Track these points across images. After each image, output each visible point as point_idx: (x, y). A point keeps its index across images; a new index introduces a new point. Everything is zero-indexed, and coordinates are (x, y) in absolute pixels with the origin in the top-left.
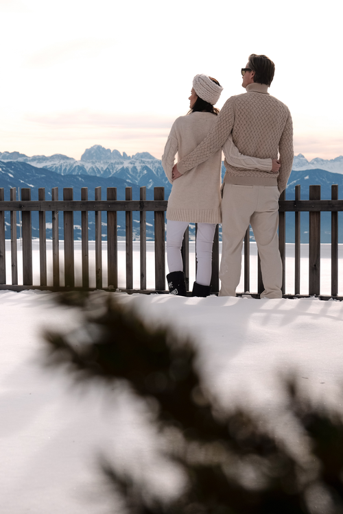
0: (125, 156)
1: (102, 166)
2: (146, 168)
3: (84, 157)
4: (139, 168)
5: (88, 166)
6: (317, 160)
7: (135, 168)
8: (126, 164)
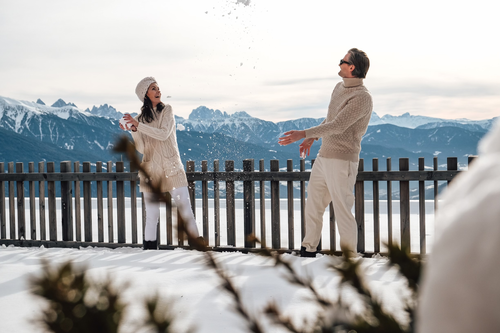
0: (226, 115)
1: (206, 123)
2: (243, 124)
3: (191, 116)
4: (237, 125)
5: (195, 124)
6: (387, 116)
7: (234, 124)
8: (227, 122)
